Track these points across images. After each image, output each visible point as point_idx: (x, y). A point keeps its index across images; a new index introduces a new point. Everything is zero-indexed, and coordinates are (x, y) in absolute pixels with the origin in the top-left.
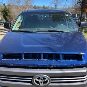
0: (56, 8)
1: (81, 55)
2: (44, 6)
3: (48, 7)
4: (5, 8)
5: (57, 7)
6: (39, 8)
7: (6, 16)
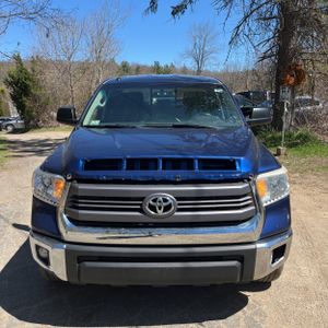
0: (199, 71)
1: (234, 161)
2: (157, 64)
3: (172, 66)
4: (22, 70)
5: (204, 69)
6: (138, 69)
7: (24, 99)
